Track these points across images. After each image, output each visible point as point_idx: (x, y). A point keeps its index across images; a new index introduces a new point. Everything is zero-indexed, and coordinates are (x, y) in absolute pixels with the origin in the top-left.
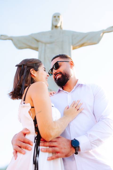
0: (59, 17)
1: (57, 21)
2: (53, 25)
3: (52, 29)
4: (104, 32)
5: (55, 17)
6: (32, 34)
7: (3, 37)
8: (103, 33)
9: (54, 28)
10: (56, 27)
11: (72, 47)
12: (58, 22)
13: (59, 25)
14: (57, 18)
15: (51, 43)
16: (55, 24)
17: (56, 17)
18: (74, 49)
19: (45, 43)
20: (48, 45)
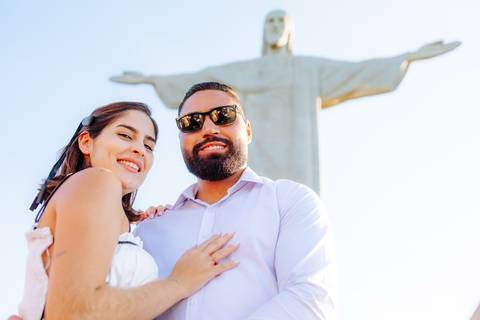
0: (281, 20)
1: (277, 31)
2: (265, 43)
3: (264, 52)
4: (411, 58)
5: (271, 20)
6: (208, 69)
7: (129, 78)
8: (410, 61)
9: (270, 51)
10: (274, 47)
11: (319, 102)
12: (281, 35)
13: (282, 42)
14: (277, 23)
15: (260, 91)
16: (271, 40)
17: (275, 22)
18: (325, 106)
19: (245, 93)
20: (252, 97)
